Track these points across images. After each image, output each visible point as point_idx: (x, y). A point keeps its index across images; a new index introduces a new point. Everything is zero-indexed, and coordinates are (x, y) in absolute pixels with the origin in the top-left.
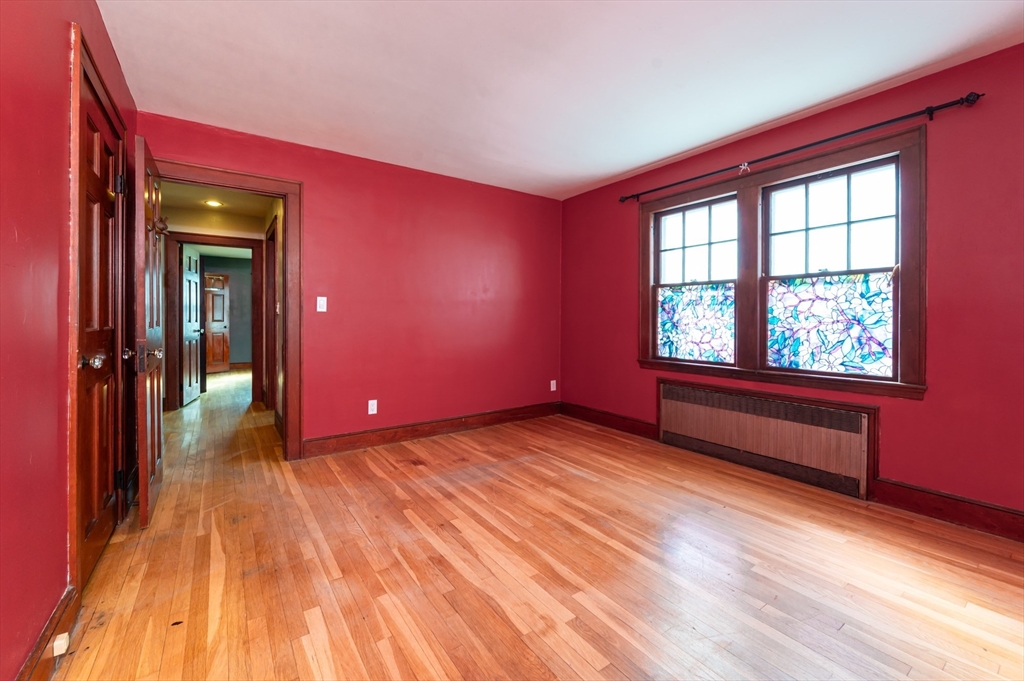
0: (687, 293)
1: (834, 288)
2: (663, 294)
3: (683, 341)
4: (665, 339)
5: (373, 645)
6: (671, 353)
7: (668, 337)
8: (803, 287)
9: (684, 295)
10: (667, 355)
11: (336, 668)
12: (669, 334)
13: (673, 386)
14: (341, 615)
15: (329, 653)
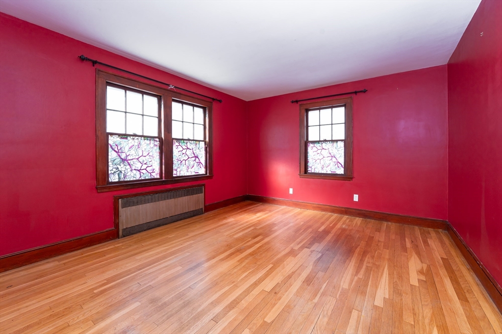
0: (131, 141)
1: (192, 145)
2: (112, 140)
3: (129, 170)
4: (114, 170)
5: (363, 278)
6: (119, 178)
7: (118, 168)
8: (184, 144)
9: (130, 142)
10: (117, 180)
11: (380, 281)
12: (118, 166)
13: (129, 198)
14: (367, 294)
15: (379, 286)
